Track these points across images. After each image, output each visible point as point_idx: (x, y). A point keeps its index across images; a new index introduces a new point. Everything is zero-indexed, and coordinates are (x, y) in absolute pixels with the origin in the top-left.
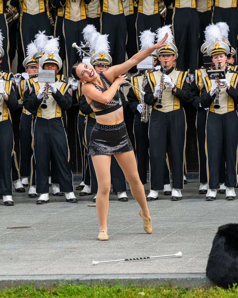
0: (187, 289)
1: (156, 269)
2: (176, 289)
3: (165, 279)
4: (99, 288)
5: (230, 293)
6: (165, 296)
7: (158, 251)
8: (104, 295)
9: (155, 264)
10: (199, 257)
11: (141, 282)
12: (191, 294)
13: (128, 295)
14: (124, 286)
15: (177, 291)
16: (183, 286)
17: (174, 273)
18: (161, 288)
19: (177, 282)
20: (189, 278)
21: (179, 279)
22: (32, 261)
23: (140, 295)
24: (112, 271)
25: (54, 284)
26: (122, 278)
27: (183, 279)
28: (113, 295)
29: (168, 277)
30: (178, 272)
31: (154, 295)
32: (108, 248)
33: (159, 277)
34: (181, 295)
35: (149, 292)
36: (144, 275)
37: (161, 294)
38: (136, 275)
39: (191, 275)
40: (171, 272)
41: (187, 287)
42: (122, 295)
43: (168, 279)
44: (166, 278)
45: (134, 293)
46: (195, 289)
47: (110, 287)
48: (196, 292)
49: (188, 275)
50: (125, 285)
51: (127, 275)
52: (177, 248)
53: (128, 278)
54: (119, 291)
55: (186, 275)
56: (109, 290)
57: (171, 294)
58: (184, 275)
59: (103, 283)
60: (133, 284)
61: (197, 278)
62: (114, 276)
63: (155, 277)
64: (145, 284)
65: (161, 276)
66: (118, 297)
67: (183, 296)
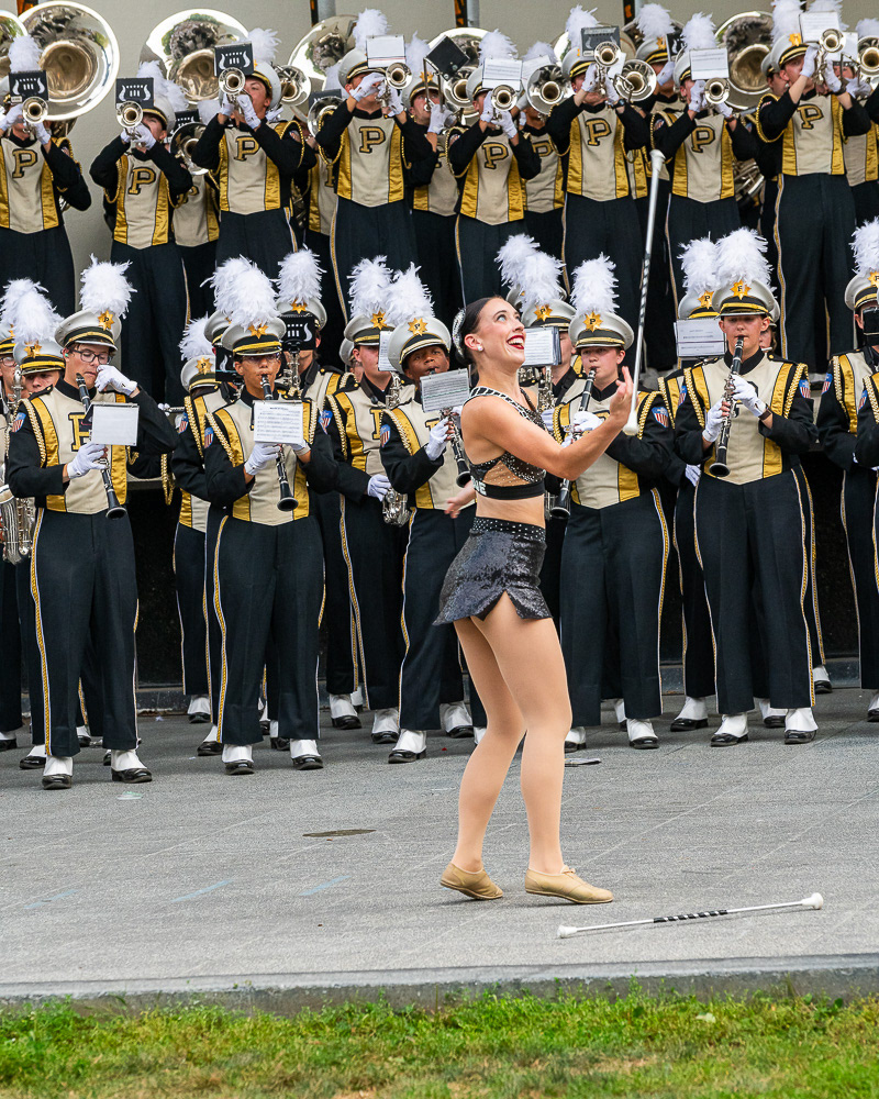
0: (840, 1003)
1: (746, 946)
2: (808, 1004)
3: (774, 974)
4: (581, 1006)
6: (774, 1023)
7: (751, 892)
8: (595, 1024)
9: (745, 932)
10: (872, 908)
11: (704, 985)
12: (854, 1017)
13: (667, 1024)
14: (653, 998)
15: (812, 1009)
16: (829, 991)
17: (802, 957)
18: (763, 1000)
19: (810, 983)
20: (847, 970)
21: (816, 971)
22: (380, 929)
23: (702, 1023)
24: (618, 953)
25: (448, 995)
26: (647, 974)
27: (828, 971)
28: (623, 1024)
29: (784, 969)
30: (811, 953)
31: (742, 1020)
33: (757, 969)
34: (823, 1019)
35: (727, 1013)
36: (713, 964)
37: (764, 1019)
38: (688, 964)
39: (851, 960)
40: (791, 954)
41: (840, 997)
42: (649, 1023)
43: (783, 973)
44: (777, 972)
45: (682, 1016)
46: (863, 1000)
47: (613, 1000)
48: (866, 1009)
49: (843, 959)
50: (656, 995)
51: (661, 964)
52: (809, 883)
53: (664, 975)
54: (639, 1012)
55: (836, 960)
56: (608, 1010)
57: (792, 1018)
58: (830, 961)
59: (590, 991)
60: (680, 991)
61: (870, 970)
62: (624, 967)
63: (746, 970)
64: (716, 989)
65: (763, 966)
66: (638, 1030)
67: (829, 1021)
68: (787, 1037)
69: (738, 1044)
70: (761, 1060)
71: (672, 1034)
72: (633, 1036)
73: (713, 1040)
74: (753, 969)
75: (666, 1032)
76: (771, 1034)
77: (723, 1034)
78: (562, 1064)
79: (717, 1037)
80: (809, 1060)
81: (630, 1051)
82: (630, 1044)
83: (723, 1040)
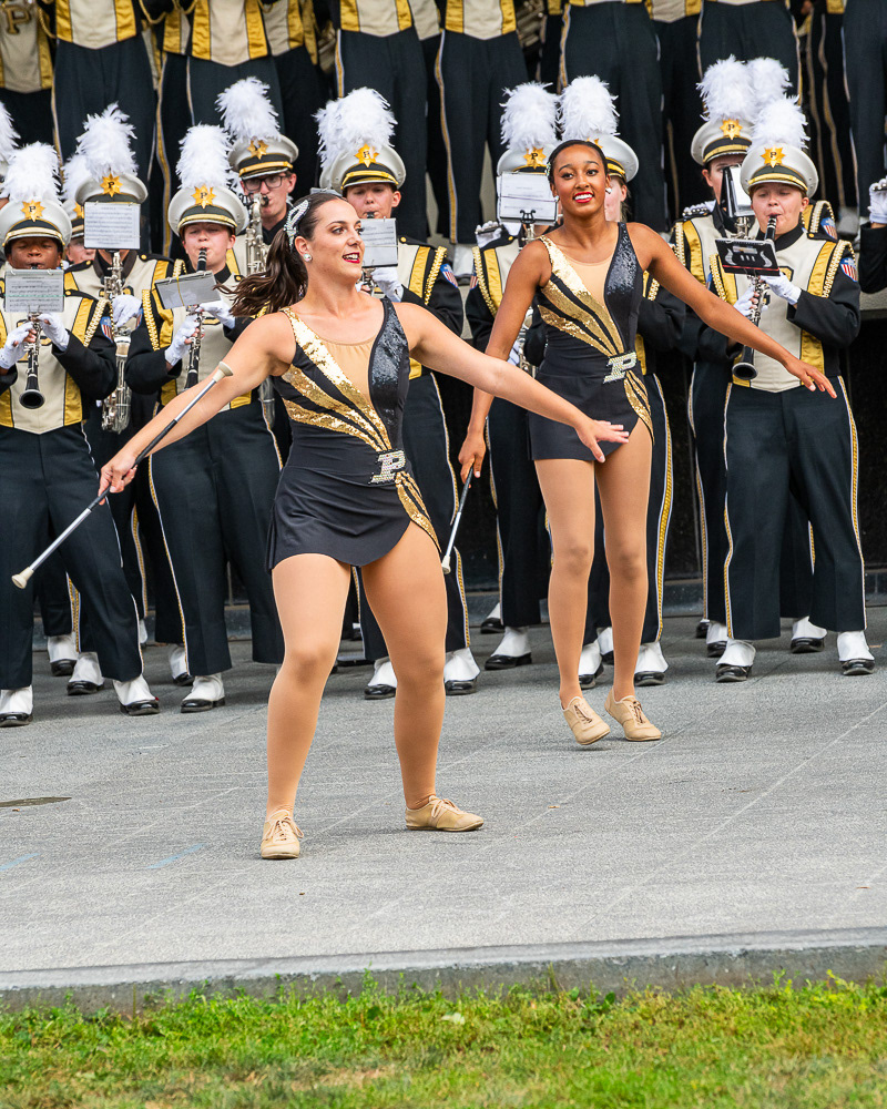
0: (612, 998)
1: (504, 931)
2: (575, 1000)
3: (534, 965)
4: (305, 1007)
5: (763, 1007)
6: (534, 1023)
7: (511, 865)
8: (323, 1028)
9: (503, 914)
10: (654, 883)
11: (451, 979)
12: (628, 1014)
13: (407, 1026)
14: (391, 996)
15: (580, 1006)
16: (599, 986)
17: (567, 944)
18: (521, 996)
19: (577, 975)
20: (619, 958)
21: (583, 961)
22: (72, 917)
23: (449, 1024)
24: (353, 942)
25: (149, 997)
26: (383, 968)
27: (597, 960)
28: (355, 1027)
29: (545, 958)
30: (580, 938)
31: (497, 1021)
32: (337, 861)
33: (513, 960)
34: (592, 1018)
35: (478, 1012)
36: (462, 955)
37: (522, 1019)
38: (433, 955)
39: (626, 946)
40: (556, 940)
41: (612, 992)
42: (386, 1026)
43: (544, 963)
44: (537, 963)
45: (426, 1017)
46: (639, 995)
47: (343, 999)
48: (642, 1005)
49: (615, 946)
50: (394, 992)
51: (400, 955)
52: (580, 853)
53: (404, 968)
54: (374, 1013)
55: (607, 947)
56: (338, 1011)
57: (556, 1017)
58: (600, 948)
59: (317, 988)
60: (423, 986)
61: (646, 958)
62: (357, 960)
63: (501, 960)
64: (466, 984)
65: (522, 956)
66: (373, 1035)
67: (597, 1020)
68: (549, 1040)
69: (492, 1049)
70: (517, 1068)
71: (413, 1039)
72: (367, 1042)
73: (462, 1045)
74: (508, 960)
75: (405, 1037)
76: (531, 1036)
77: (474, 1038)
78: (282, 1077)
79: (466, 1042)
80: (574, 1067)
81: (363, 1058)
82: (363, 1052)
83: (473, 1045)
